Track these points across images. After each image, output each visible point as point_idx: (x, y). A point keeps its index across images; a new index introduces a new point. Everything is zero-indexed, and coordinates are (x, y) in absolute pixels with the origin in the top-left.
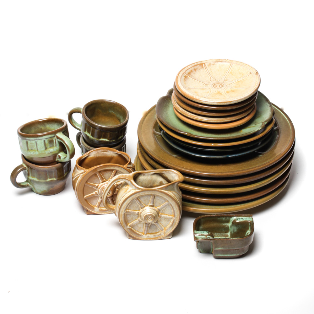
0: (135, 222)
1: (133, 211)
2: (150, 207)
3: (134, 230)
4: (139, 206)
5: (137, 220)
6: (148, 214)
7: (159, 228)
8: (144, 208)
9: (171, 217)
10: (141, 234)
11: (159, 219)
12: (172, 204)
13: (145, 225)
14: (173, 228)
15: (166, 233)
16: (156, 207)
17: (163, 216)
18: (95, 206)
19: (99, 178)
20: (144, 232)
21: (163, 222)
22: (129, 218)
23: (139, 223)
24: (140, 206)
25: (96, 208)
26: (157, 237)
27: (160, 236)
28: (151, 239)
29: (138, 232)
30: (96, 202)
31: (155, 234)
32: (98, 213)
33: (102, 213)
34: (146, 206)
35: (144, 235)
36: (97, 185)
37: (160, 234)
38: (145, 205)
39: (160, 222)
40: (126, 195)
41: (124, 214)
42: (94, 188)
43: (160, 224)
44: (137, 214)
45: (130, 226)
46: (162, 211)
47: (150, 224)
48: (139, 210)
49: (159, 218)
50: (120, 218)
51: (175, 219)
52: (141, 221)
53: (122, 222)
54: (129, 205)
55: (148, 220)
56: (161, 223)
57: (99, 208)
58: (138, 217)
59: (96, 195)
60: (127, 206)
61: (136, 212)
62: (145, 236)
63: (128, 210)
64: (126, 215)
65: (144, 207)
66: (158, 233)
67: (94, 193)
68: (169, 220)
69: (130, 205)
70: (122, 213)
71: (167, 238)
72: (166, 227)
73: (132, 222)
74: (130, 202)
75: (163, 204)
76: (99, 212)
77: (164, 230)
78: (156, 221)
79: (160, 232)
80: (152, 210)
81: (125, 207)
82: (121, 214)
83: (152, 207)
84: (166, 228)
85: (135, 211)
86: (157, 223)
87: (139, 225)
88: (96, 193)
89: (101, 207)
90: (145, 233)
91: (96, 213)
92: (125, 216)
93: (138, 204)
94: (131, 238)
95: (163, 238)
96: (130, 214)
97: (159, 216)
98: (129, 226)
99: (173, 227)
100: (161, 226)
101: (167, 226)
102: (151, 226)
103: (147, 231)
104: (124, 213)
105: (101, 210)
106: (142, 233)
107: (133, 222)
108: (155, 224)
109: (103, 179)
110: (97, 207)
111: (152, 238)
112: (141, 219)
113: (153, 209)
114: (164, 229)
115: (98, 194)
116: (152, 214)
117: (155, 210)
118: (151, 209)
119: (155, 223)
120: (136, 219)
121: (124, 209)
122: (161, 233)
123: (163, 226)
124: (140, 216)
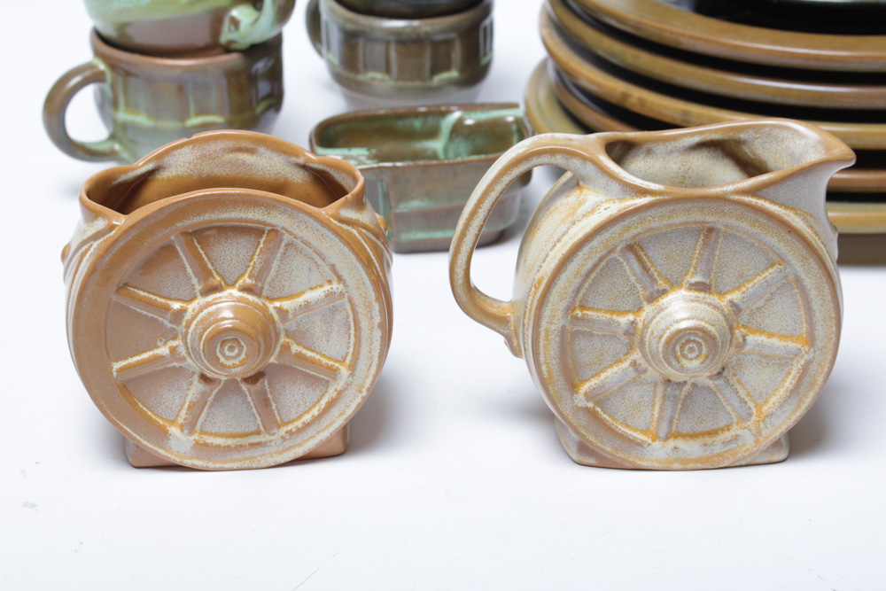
0: (612, 374)
1: (608, 316)
2: (694, 294)
3: (605, 416)
4: (638, 286)
5: (626, 364)
6: (683, 325)
7: (729, 408)
8: (665, 300)
9: (791, 345)
10: (640, 436)
11: (735, 359)
12: (803, 276)
13: (660, 389)
14: (799, 407)
15: (764, 433)
16: (721, 294)
17: (752, 339)
18: (172, 422)
19: (189, 270)
20: (658, 428)
21: (753, 377)
22: (586, 351)
23: (634, 381)
24: (645, 288)
25: (174, 430)
26: (719, 455)
27: (733, 446)
28: (690, 466)
29: (627, 426)
30: (178, 401)
31: (708, 440)
32: (188, 462)
33: (211, 465)
34: (672, 285)
35: (657, 444)
36: (176, 306)
37: (737, 437)
38: (667, 280)
39: (735, 375)
40: (574, 230)
41: (563, 331)
42: (161, 325)
43: (738, 386)
44: (627, 333)
45: (588, 396)
46: (752, 314)
47: (685, 382)
48: (638, 309)
49: (732, 349)
50: (542, 350)
51: (811, 355)
52: (645, 371)
53: (549, 372)
54: (586, 285)
55: (685, 357)
56: (739, 382)
57: (196, 436)
58: (630, 348)
59: (177, 364)
60: (578, 290)
61: (624, 320)
62: (658, 450)
63: (583, 307)
64: (568, 337)
65: (664, 292)
66: (722, 430)
67: (163, 350)
68: (780, 365)
69: (595, 282)
70: (553, 327)
71: (765, 459)
72: (766, 402)
73: (598, 374)
74: (595, 266)
75: (759, 278)
76: (192, 458)
77: (754, 418)
78: (720, 366)
79: (735, 427)
80: (703, 306)
81: (570, 290)
82: (546, 330)
83: (702, 295)
84: (765, 408)
85: (615, 317)
86: (720, 382)
87: (634, 393)
88: (173, 350)
89: (202, 432)
90: (662, 435)
91: (178, 460)
92: (567, 340)
93: (633, 279)
94: (592, 461)
95: (748, 460)
96: (592, 335)
97: (735, 341)
98: (585, 394)
99: (801, 401)
100: (742, 393)
101: (769, 396)
102: (689, 396)
103: (671, 422)
104: (562, 322)
105: (206, 445)
106: (644, 432)
107: (603, 376)
108: (710, 383)
109: (209, 274)
110: (182, 428)
111: (692, 461)
112: (644, 355)
113: (710, 304)
114: (754, 411)
115: (183, 359)
116: (703, 324)
117: (715, 307)
118: (697, 300)
119: (711, 377)
120: (620, 361)
121: (564, 304)
122: (740, 432)
123: (748, 395)
124: (642, 344)
